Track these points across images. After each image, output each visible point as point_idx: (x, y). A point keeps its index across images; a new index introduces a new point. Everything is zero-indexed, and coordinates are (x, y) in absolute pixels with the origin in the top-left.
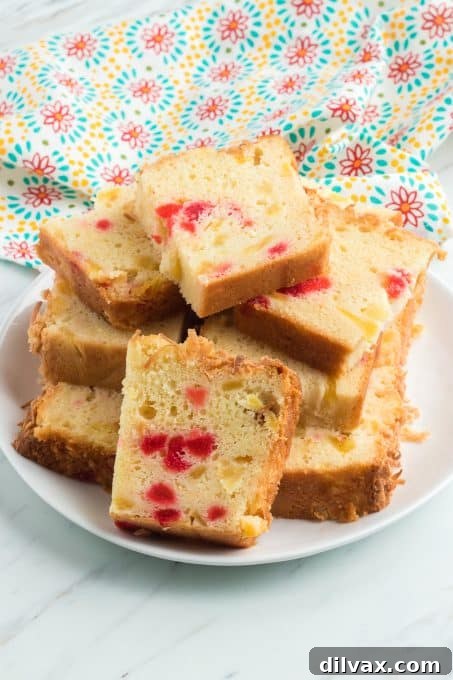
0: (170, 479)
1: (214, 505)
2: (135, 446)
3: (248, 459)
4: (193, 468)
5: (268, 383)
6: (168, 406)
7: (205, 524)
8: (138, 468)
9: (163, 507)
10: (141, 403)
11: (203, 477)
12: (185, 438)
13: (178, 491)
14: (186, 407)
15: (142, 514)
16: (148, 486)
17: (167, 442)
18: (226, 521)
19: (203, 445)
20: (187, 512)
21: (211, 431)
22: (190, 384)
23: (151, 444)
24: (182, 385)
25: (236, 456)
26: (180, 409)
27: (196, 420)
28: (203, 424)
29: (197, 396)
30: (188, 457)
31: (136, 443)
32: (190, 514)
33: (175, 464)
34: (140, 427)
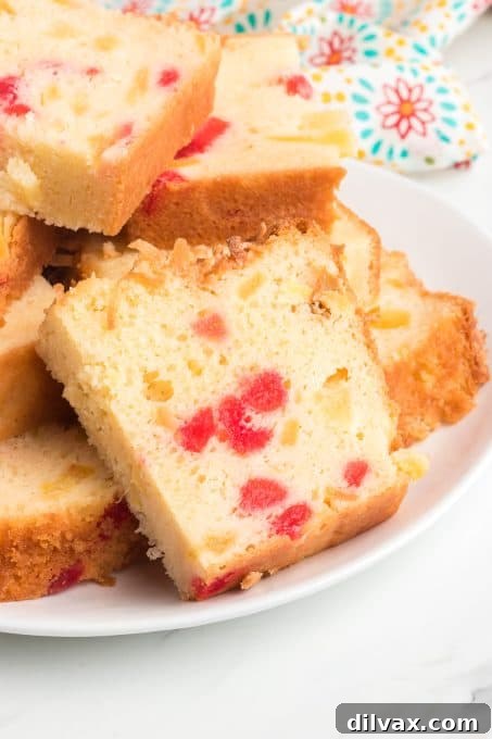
0: (258, 465)
1: (346, 462)
2: (174, 450)
3: (343, 373)
4: (279, 431)
5: (297, 253)
6: (181, 364)
7: (352, 497)
8: (202, 479)
9: (278, 510)
10: (139, 385)
11: (301, 437)
12: (238, 395)
13: (282, 478)
14: (209, 353)
15: (255, 540)
16: (234, 496)
17: (216, 415)
18: (377, 475)
19: (268, 390)
20: (315, 495)
21: (265, 365)
22: (193, 317)
23: (196, 434)
24: (183, 324)
25: (323, 379)
26: (200, 357)
27: (235, 361)
28: (247, 362)
29: (212, 327)
30: (258, 421)
31: (174, 444)
32: (322, 496)
33: (248, 440)
34: (162, 419)
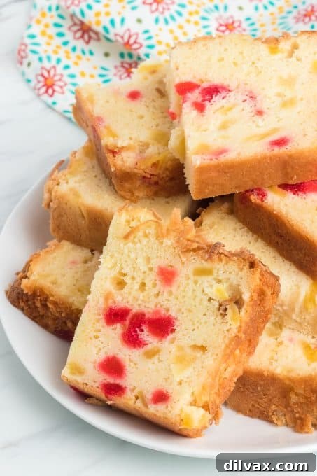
0: (127, 355)
1: (160, 388)
2: (100, 315)
3: (203, 349)
4: (149, 347)
5: (237, 274)
6: (139, 280)
7: (146, 405)
8: (96, 337)
9: (111, 380)
10: (114, 273)
11: (155, 359)
12: (147, 316)
13: (129, 368)
14: (155, 285)
15: (90, 383)
16: (101, 357)
17: (130, 316)
18: (167, 407)
19: (163, 326)
20: (133, 390)
21: (173, 313)
22: (164, 263)
23: (114, 315)
24: (156, 263)
25: (193, 343)
26: (149, 285)
27: (162, 300)
28: (166, 305)
29: (167, 276)
30: (146, 335)
31: (101, 312)
32: (136, 393)
33: (132, 339)
34: (108, 296)
